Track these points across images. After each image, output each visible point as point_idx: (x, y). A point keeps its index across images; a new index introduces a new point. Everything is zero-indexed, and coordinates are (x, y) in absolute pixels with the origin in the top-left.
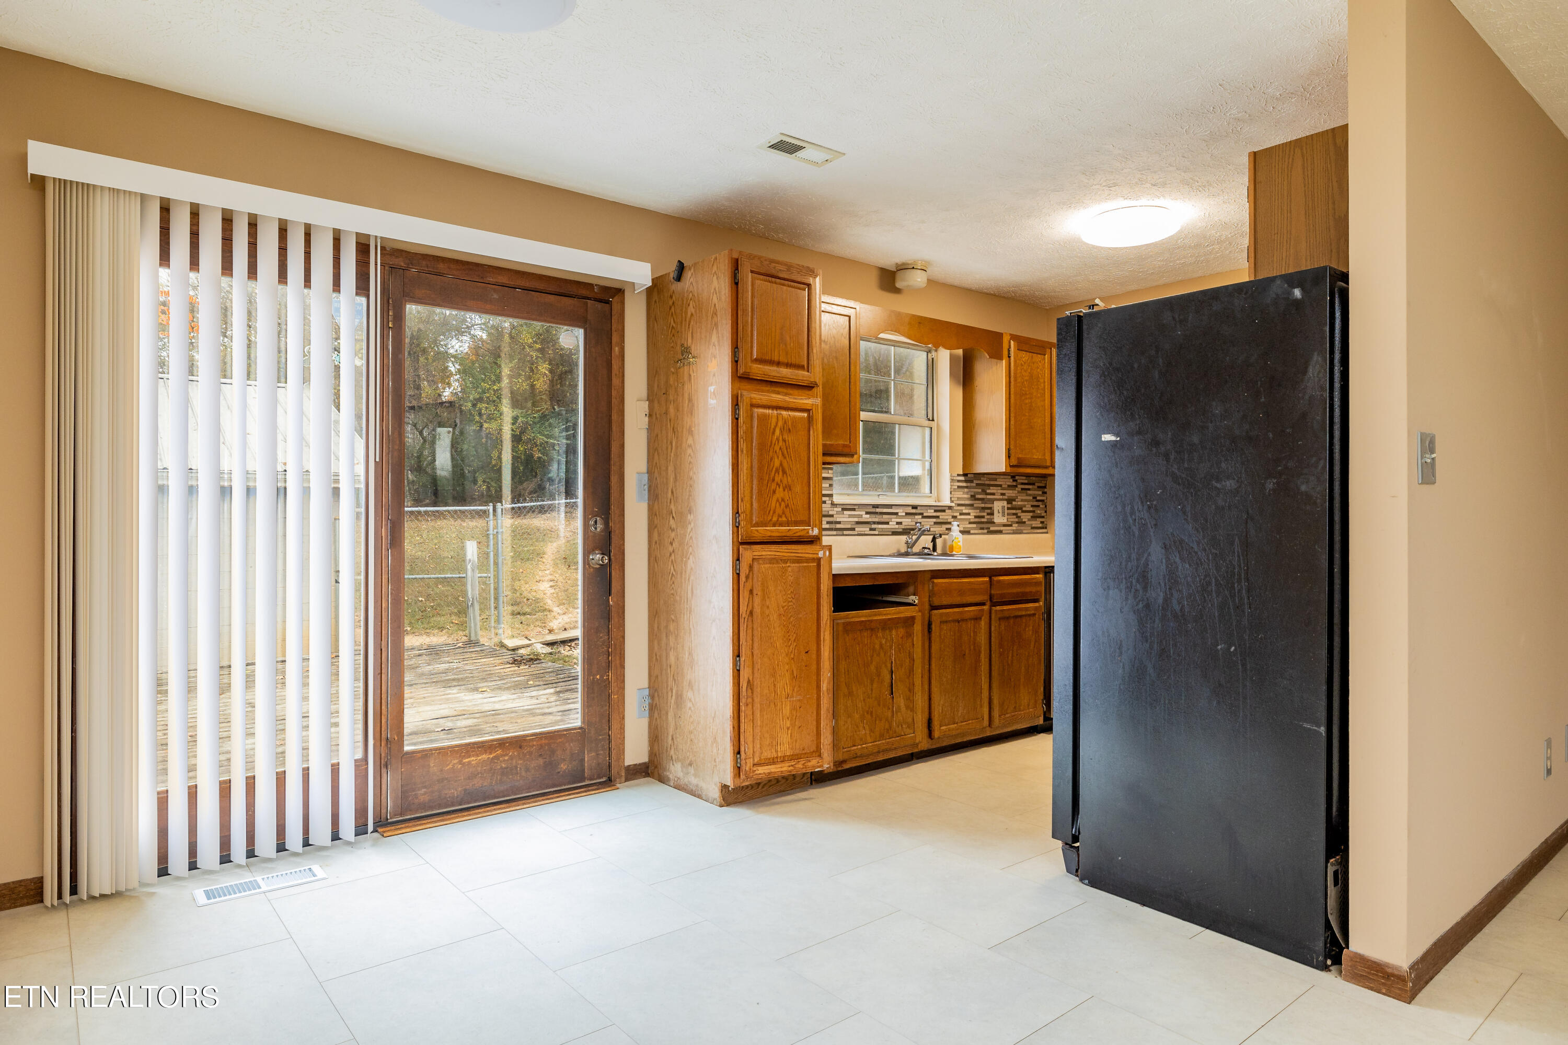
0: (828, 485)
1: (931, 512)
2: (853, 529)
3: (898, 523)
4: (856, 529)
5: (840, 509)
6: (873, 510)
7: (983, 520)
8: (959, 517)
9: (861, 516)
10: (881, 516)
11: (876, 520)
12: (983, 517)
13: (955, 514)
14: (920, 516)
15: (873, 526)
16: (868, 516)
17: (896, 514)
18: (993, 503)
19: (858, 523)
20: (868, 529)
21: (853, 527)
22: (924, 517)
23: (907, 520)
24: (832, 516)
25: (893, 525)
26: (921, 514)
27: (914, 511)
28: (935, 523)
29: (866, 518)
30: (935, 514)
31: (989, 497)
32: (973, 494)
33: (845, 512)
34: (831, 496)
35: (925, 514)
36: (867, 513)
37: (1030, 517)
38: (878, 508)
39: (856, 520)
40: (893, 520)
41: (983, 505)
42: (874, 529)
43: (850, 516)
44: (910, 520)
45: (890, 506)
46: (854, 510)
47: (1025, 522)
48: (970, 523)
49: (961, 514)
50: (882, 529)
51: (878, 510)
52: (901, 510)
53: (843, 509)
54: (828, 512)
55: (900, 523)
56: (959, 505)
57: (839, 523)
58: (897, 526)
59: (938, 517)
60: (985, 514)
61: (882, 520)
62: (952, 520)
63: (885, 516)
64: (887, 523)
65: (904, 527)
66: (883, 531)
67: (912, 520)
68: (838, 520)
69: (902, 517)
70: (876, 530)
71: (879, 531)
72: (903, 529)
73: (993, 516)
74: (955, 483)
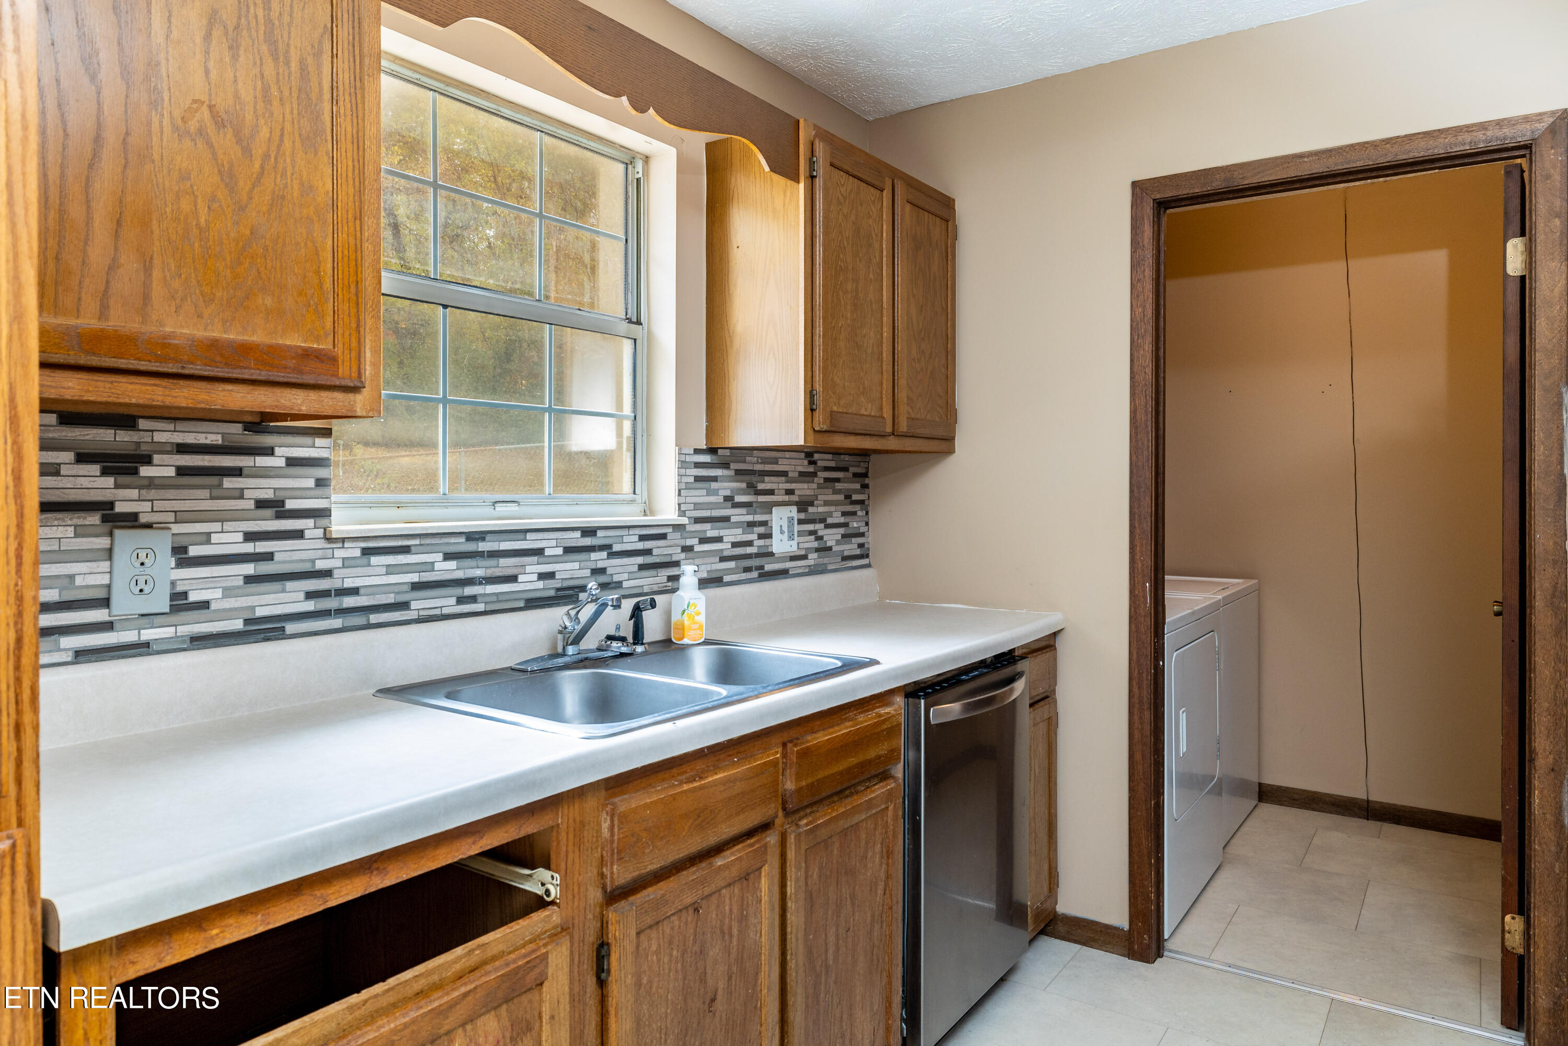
0: (311, 483)
1: (631, 542)
2: (404, 606)
3: (542, 576)
4: (414, 605)
5: (358, 553)
6: (471, 547)
7: (749, 550)
8: (698, 548)
9: (430, 566)
10: (492, 562)
11: (478, 573)
12: (750, 543)
13: (689, 542)
14: (604, 554)
15: (469, 591)
16: (452, 564)
17: (539, 552)
18: (771, 513)
19: (416, 586)
20: (453, 601)
21: (402, 598)
22: (613, 555)
23: (569, 566)
24: (326, 574)
26: (606, 547)
28: (642, 567)
29: (447, 569)
30: (641, 546)
31: (762, 498)
32: (728, 493)
33: (375, 560)
34: (323, 513)
35: (616, 548)
36: (448, 557)
37: (839, 537)
38: (483, 539)
39: (414, 578)
41: (750, 518)
42: (473, 599)
43: (391, 570)
44: (576, 565)
45: (519, 533)
46: (406, 550)
47: (830, 548)
48: (723, 559)
49: (703, 541)
50: (497, 594)
51: (483, 546)
52: (554, 543)
53: (367, 552)
54: (313, 561)
55: (551, 575)
56: (698, 520)
57: (355, 591)
58: (540, 585)
59: (648, 552)
60: (754, 537)
61: (498, 572)
62: (683, 556)
63: (503, 562)
64: (513, 579)
65: (559, 585)
66: (499, 601)
67: (583, 564)
68: (349, 583)
69: (555, 559)
70: (479, 599)
71: (486, 603)
72: (558, 590)
73: (770, 540)
74: (688, 470)
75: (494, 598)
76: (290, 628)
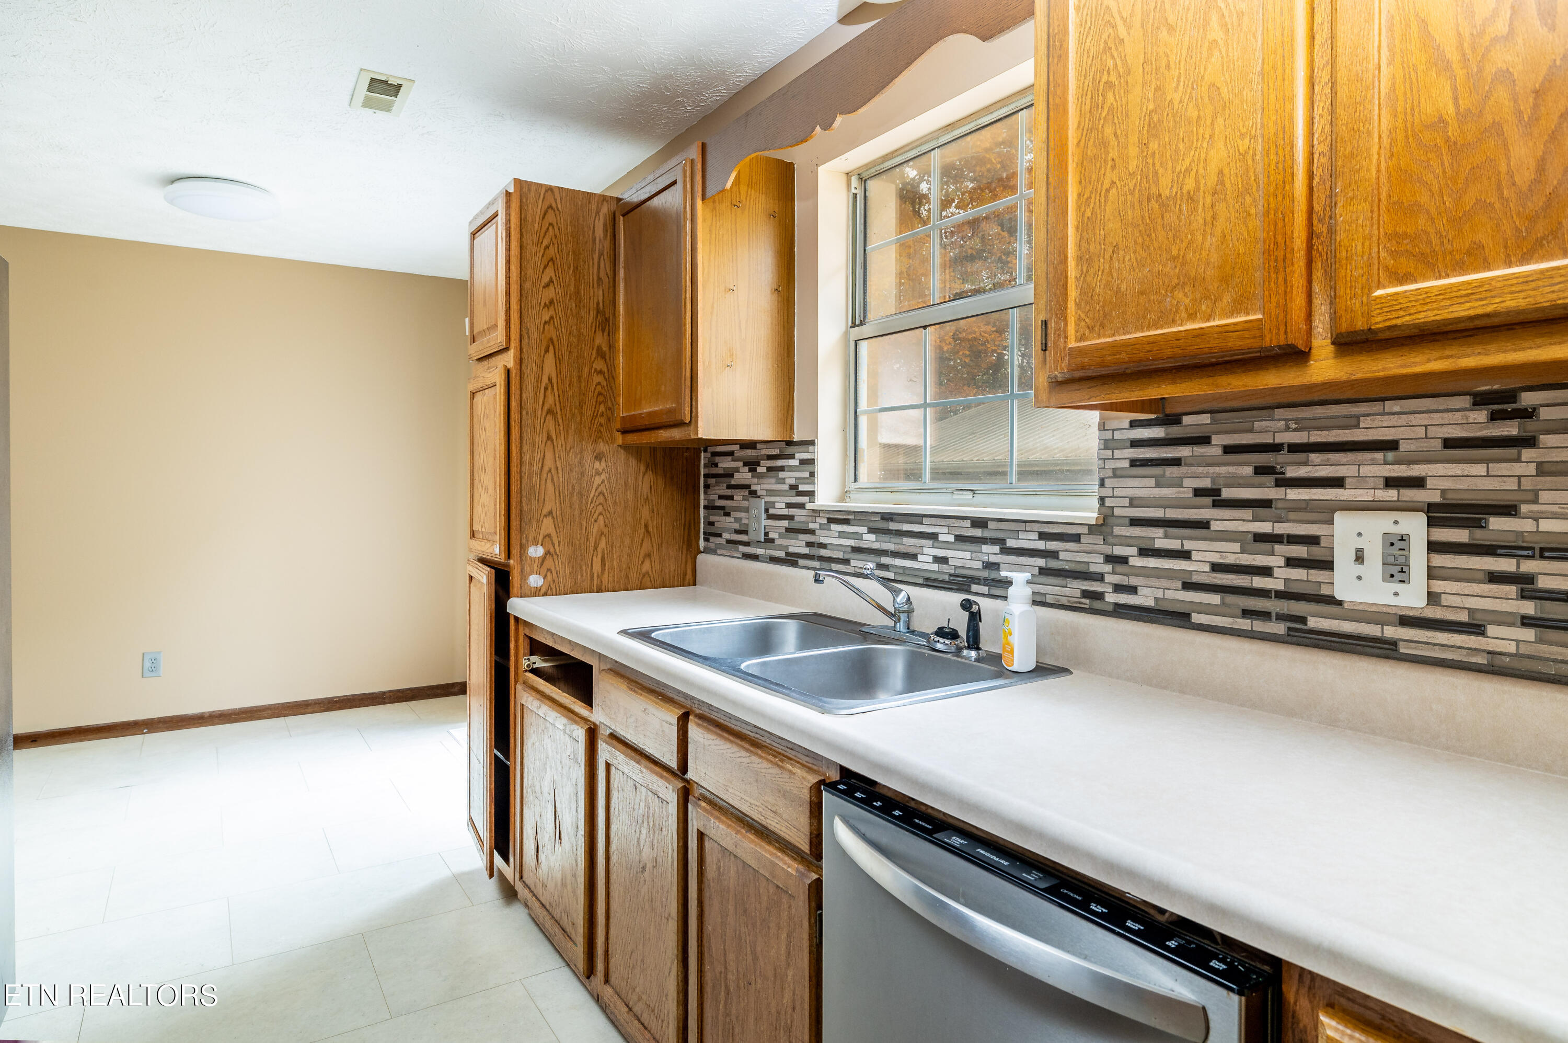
0: (808, 475)
1: (1029, 541)
2: (846, 562)
4: (853, 563)
5: (825, 521)
6: (883, 525)
7: (1259, 582)
8: (1136, 561)
9: (858, 536)
10: (897, 540)
11: (890, 547)
12: (1266, 571)
13: (1118, 551)
14: (996, 549)
15: (885, 560)
16: (872, 537)
17: (933, 536)
18: (1331, 522)
19: (856, 550)
21: (847, 556)
22: (1005, 551)
24: (812, 532)
25: (925, 562)
26: (1000, 541)
27: (977, 532)
28: (1043, 571)
29: (870, 540)
33: (835, 527)
34: (812, 494)
35: (1011, 543)
36: (871, 531)
38: (892, 520)
39: (851, 543)
40: (926, 550)
41: (1265, 527)
42: (885, 567)
43: (842, 535)
44: (968, 555)
45: (917, 518)
46: (846, 522)
48: (1188, 586)
49: (1144, 552)
50: (905, 568)
51: (893, 526)
52: (945, 530)
53: (831, 521)
54: (808, 523)
55: (943, 560)
56: (1135, 522)
57: (823, 546)
58: (935, 567)
59: (1054, 555)
60: (1275, 561)
61: (903, 549)
62: (1108, 568)
63: (908, 541)
64: (913, 557)
65: (952, 572)
66: (904, 574)
67: (974, 555)
68: (823, 540)
69: (946, 545)
70: (891, 569)
71: (895, 573)
72: (951, 575)
73: (1327, 573)
74: (1116, 452)
75: (901, 571)
76: (801, 562)
